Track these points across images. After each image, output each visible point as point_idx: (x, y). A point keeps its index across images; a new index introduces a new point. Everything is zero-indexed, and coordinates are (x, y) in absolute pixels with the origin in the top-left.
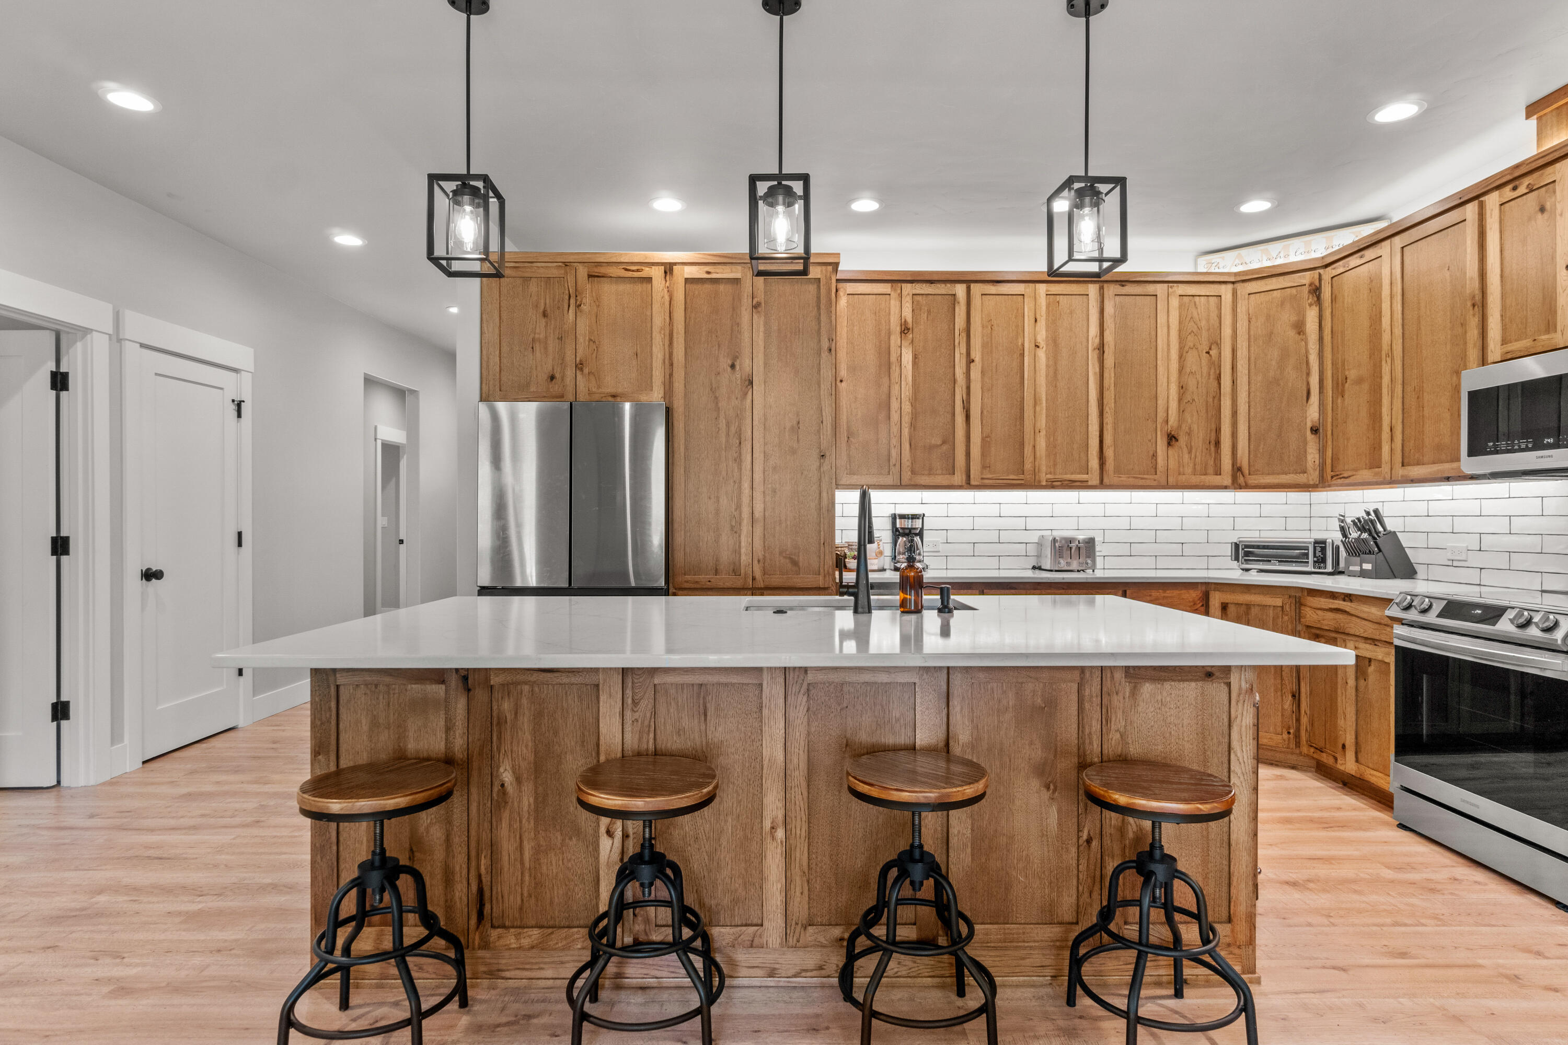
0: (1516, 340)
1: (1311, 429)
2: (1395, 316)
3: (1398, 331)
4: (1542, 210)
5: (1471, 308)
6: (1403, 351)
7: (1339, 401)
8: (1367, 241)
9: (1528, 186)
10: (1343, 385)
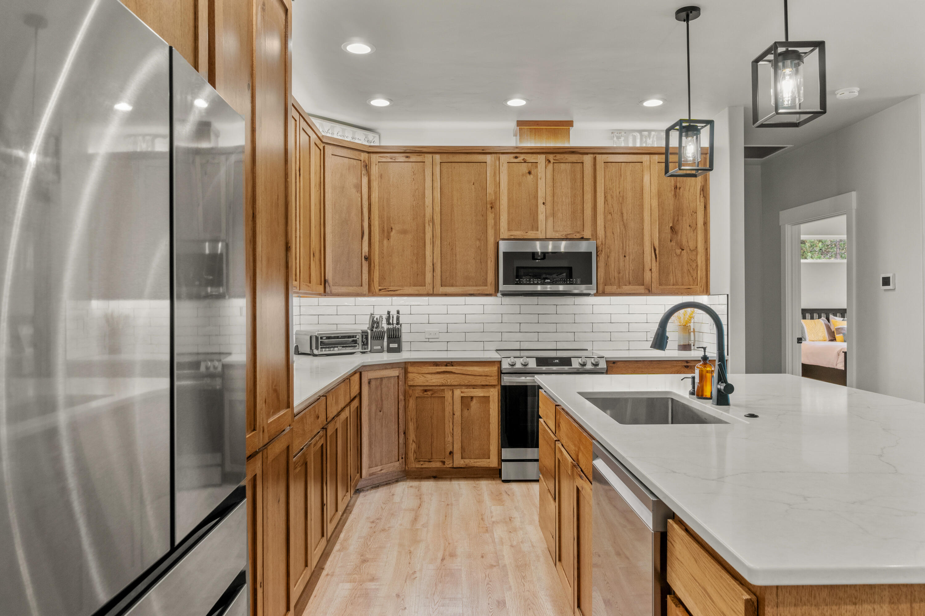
0: (515, 230)
1: (365, 257)
2: (436, 201)
3: (437, 209)
4: (530, 173)
5: (490, 208)
6: (441, 221)
7: (385, 241)
8: (412, 149)
9: (523, 159)
10: (389, 233)
